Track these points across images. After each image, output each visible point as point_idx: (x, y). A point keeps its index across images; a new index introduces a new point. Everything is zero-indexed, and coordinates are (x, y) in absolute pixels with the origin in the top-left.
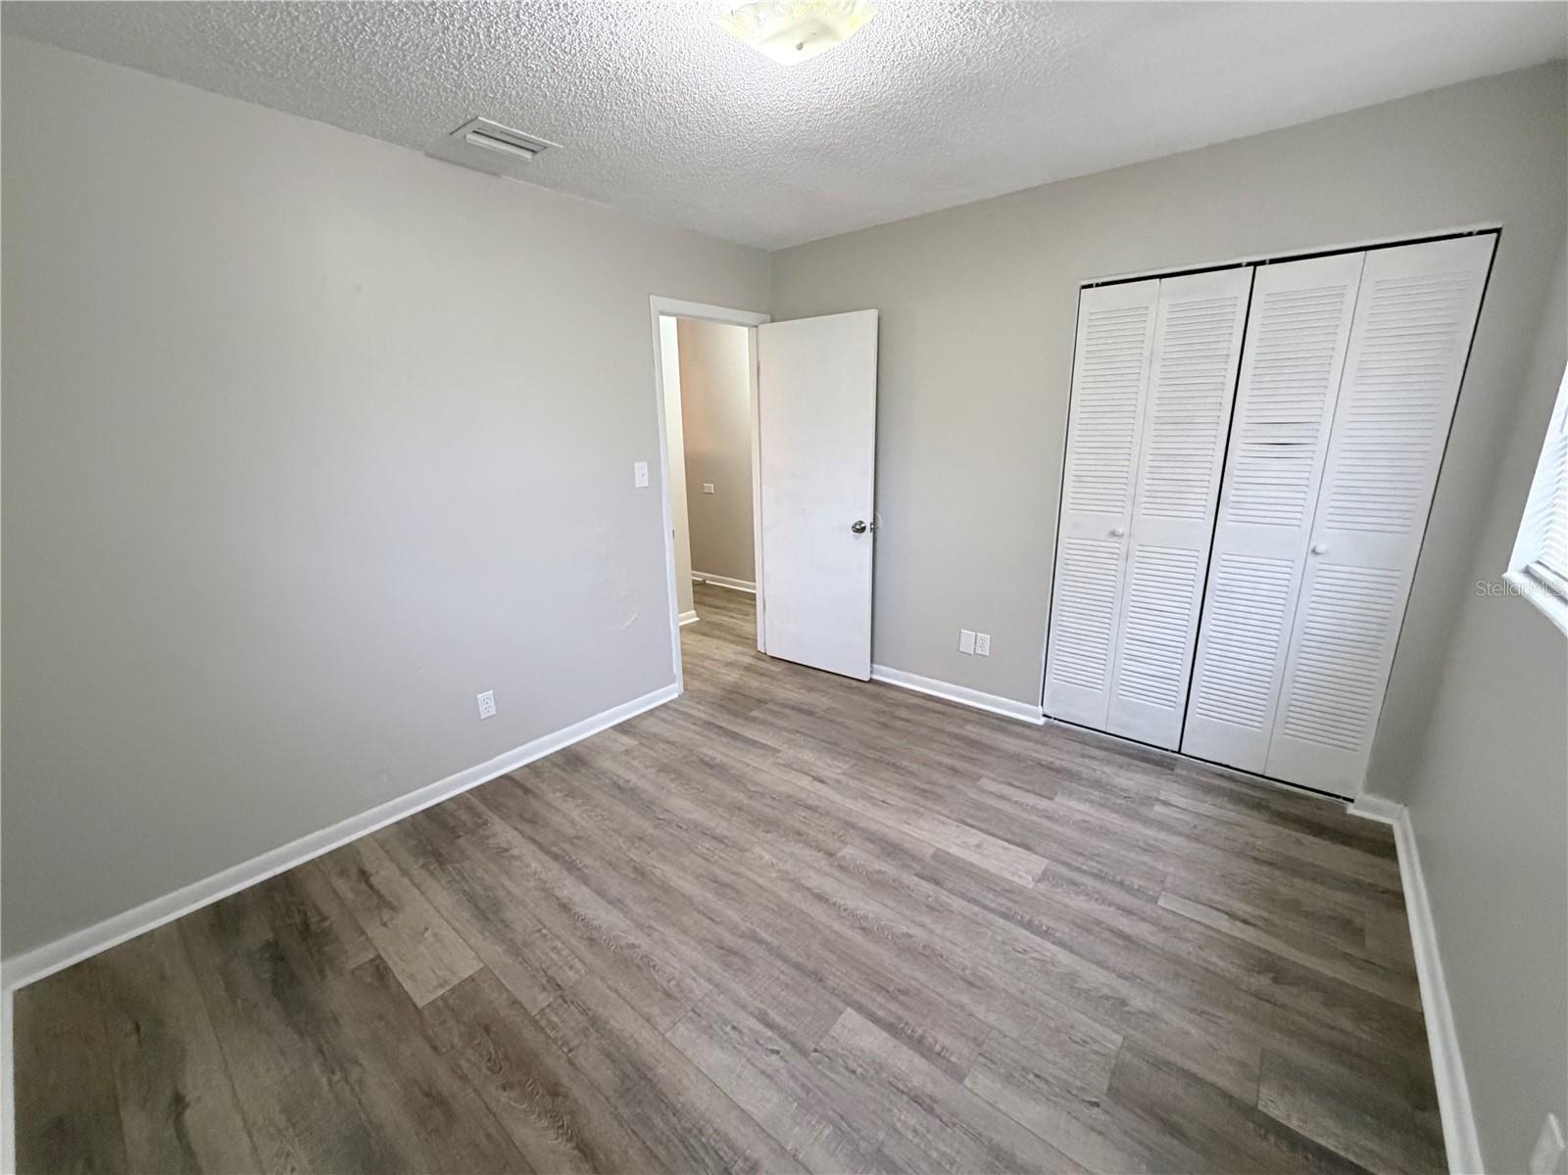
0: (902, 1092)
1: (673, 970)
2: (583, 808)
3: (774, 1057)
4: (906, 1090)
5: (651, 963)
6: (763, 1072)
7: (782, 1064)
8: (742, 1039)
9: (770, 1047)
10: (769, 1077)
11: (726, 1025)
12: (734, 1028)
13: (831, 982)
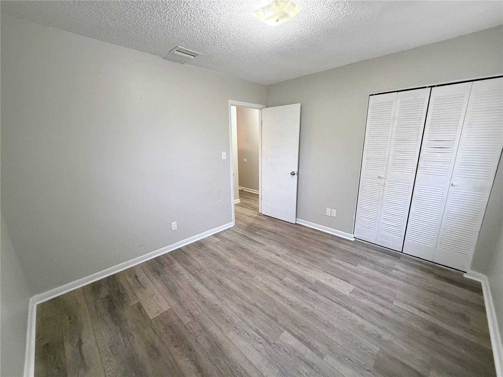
0: (303, 360)
1: (229, 314)
2: (203, 260)
3: (260, 345)
4: (304, 360)
5: (222, 311)
6: (257, 349)
7: (263, 347)
8: (250, 338)
9: (259, 341)
10: (259, 351)
11: (245, 333)
12: (248, 334)
13: (280, 322)
